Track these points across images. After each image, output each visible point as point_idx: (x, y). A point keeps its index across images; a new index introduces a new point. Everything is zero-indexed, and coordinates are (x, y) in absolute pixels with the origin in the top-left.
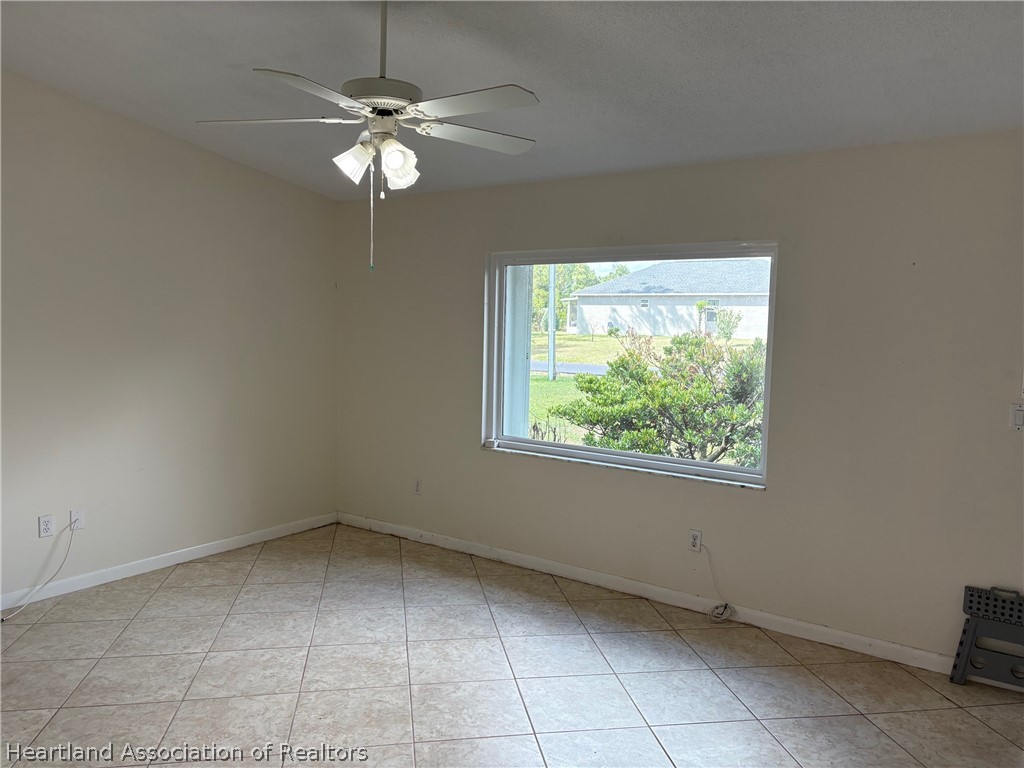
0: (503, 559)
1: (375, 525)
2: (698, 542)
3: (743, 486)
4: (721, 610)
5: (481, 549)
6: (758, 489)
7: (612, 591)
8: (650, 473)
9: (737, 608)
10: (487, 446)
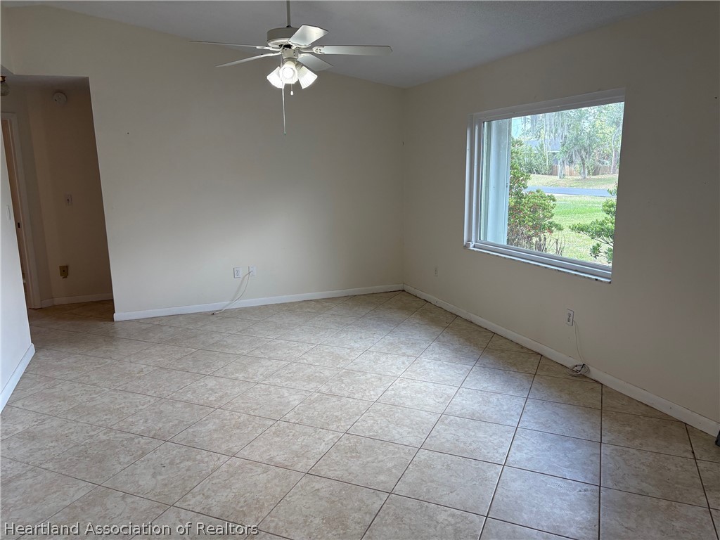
0: (473, 320)
1: (418, 293)
2: (571, 318)
3: (596, 280)
4: (579, 368)
5: (463, 313)
6: (605, 282)
7: (522, 347)
8: (546, 268)
9: (591, 368)
10: (467, 246)
